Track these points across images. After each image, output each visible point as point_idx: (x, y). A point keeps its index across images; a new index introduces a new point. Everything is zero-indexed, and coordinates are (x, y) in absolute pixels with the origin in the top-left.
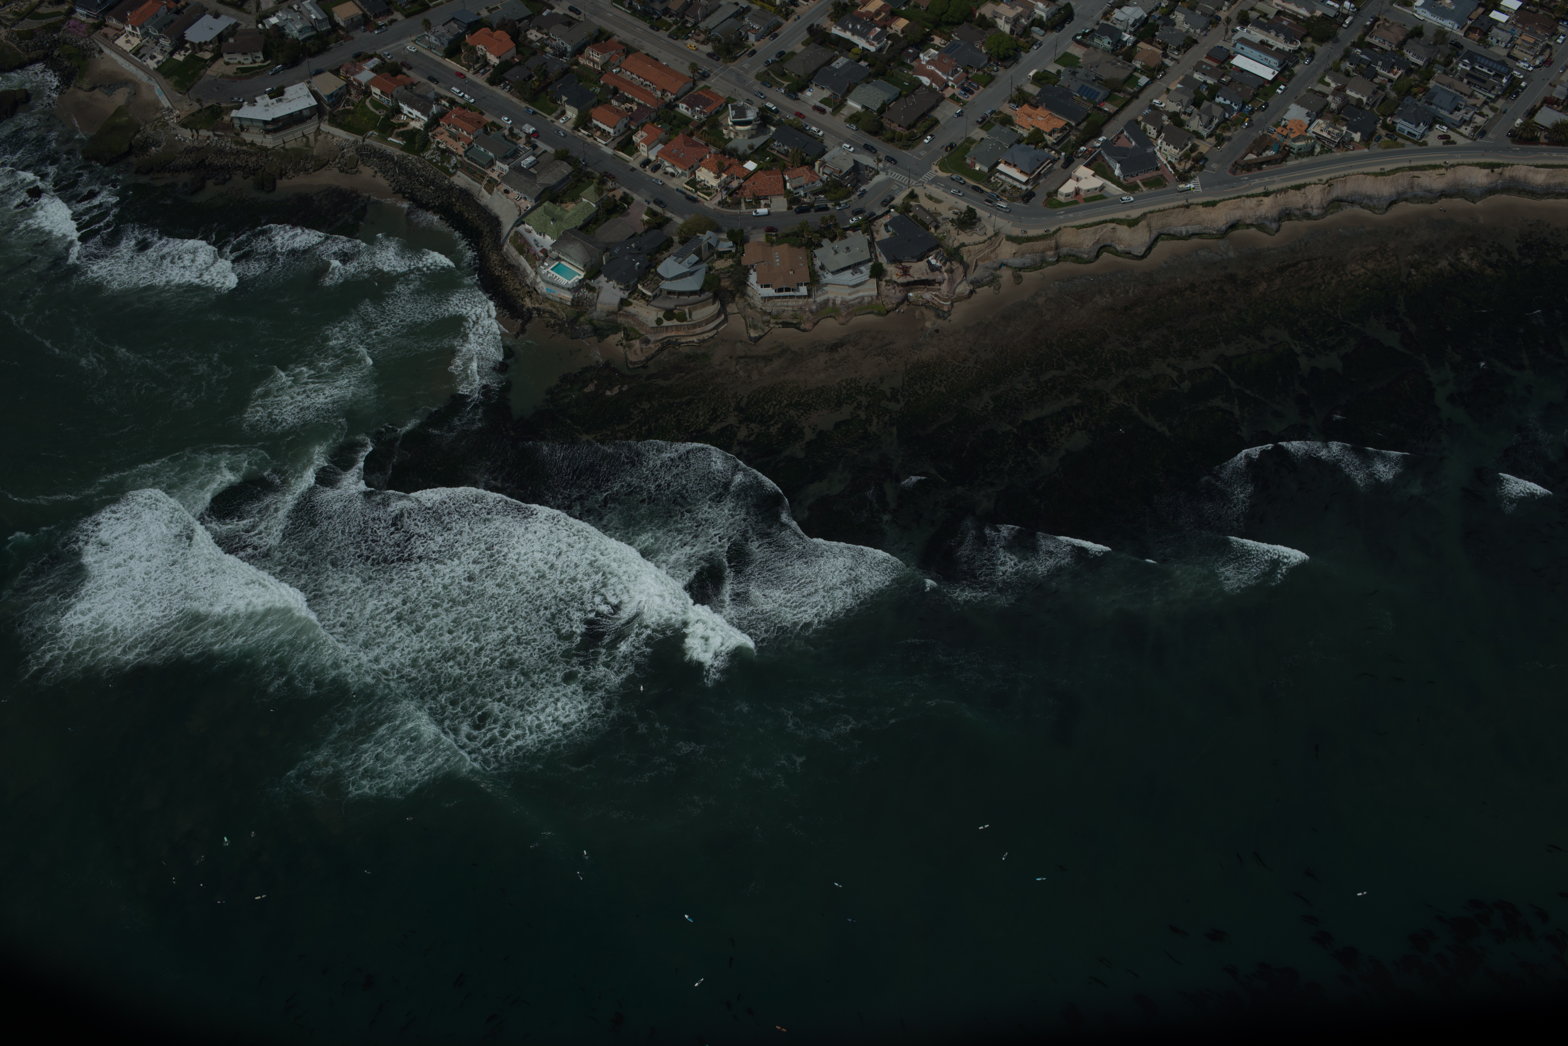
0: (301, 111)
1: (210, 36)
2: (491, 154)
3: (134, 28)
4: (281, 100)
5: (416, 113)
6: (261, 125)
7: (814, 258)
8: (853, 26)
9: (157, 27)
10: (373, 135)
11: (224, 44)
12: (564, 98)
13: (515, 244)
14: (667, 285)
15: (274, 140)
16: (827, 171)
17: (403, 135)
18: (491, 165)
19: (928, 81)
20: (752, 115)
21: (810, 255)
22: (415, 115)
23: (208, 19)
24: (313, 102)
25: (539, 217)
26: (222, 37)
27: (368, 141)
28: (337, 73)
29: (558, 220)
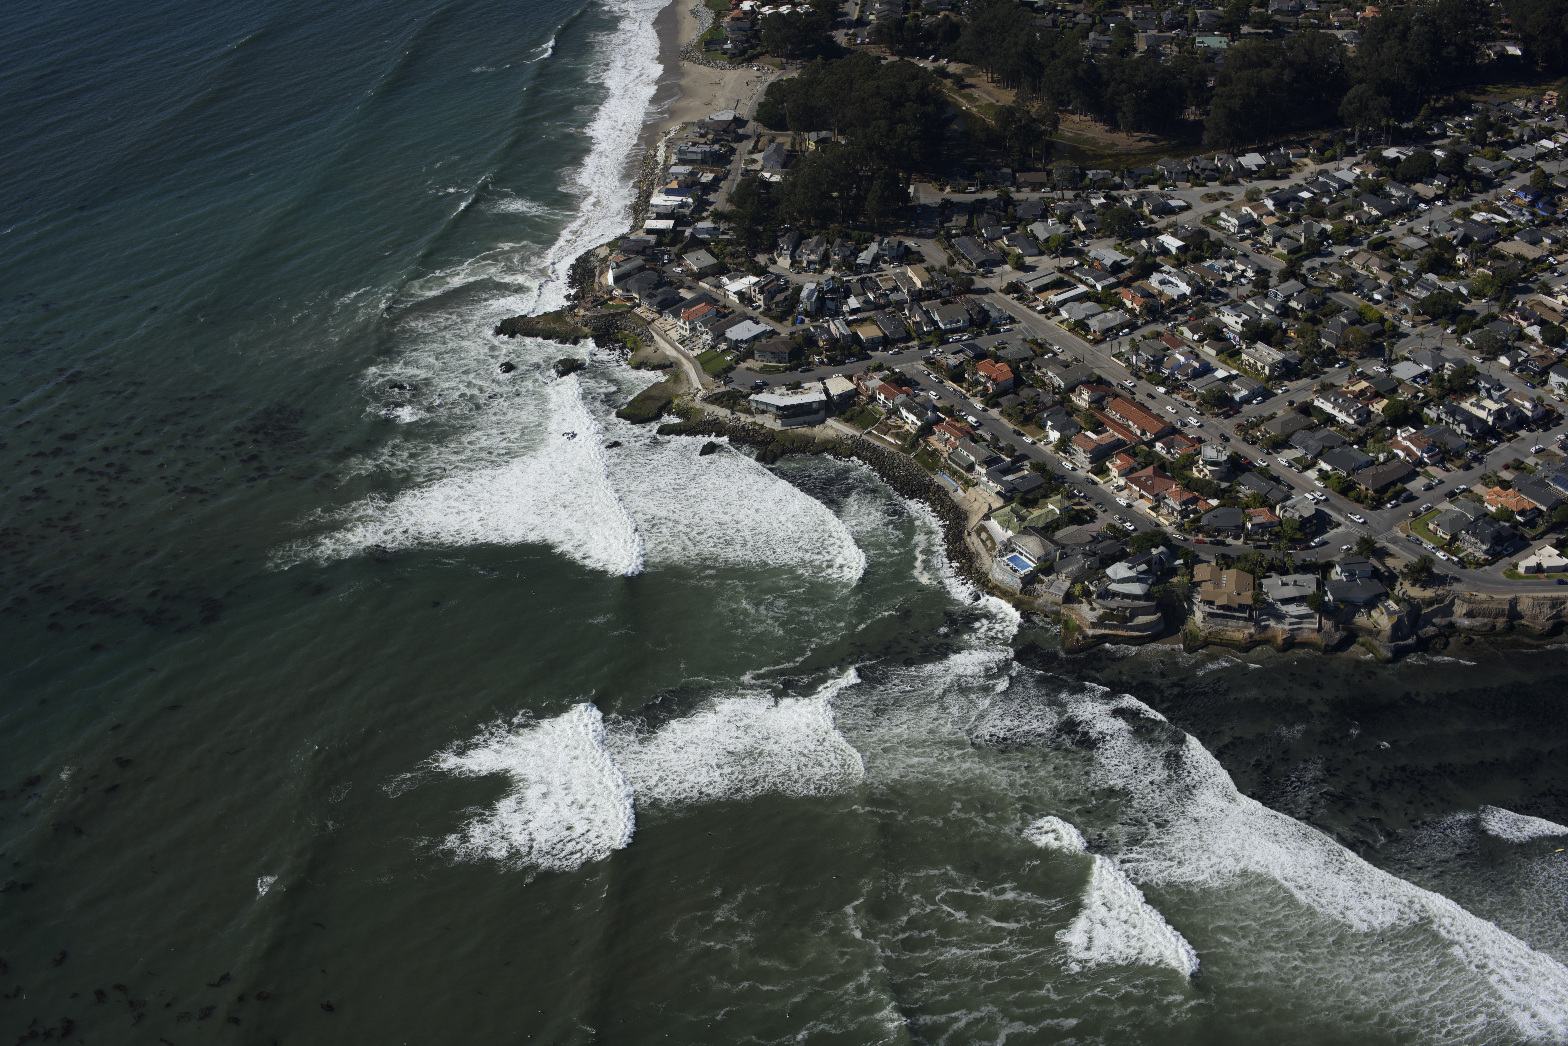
0: (811, 403)
1: (746, 336)
2: (972, 458)
3: (685, 323)
4: (796, 393)
5: (912, 417)
6: (774, 410)
7: (1261, 585)
8: (1336, 400)
9: (704, 324)
10: (870, 432)
11: (757, 344)
12: (1049, 423)
13: (979, 535)
14: (1114, 587)
15: (783, 425)
16: (1287, 515)
17: (897, 436)
18: (970, 468)
19: (1401, 454)
20: (1223, 458)
21: (1257, 582)
22: (911, 421)
23: (749, 323)
24: (823, 397)
25: (1005, 514)
26: (756, 338)
27: (865, 437)
28: (850, 378)
29: (1022, 519)
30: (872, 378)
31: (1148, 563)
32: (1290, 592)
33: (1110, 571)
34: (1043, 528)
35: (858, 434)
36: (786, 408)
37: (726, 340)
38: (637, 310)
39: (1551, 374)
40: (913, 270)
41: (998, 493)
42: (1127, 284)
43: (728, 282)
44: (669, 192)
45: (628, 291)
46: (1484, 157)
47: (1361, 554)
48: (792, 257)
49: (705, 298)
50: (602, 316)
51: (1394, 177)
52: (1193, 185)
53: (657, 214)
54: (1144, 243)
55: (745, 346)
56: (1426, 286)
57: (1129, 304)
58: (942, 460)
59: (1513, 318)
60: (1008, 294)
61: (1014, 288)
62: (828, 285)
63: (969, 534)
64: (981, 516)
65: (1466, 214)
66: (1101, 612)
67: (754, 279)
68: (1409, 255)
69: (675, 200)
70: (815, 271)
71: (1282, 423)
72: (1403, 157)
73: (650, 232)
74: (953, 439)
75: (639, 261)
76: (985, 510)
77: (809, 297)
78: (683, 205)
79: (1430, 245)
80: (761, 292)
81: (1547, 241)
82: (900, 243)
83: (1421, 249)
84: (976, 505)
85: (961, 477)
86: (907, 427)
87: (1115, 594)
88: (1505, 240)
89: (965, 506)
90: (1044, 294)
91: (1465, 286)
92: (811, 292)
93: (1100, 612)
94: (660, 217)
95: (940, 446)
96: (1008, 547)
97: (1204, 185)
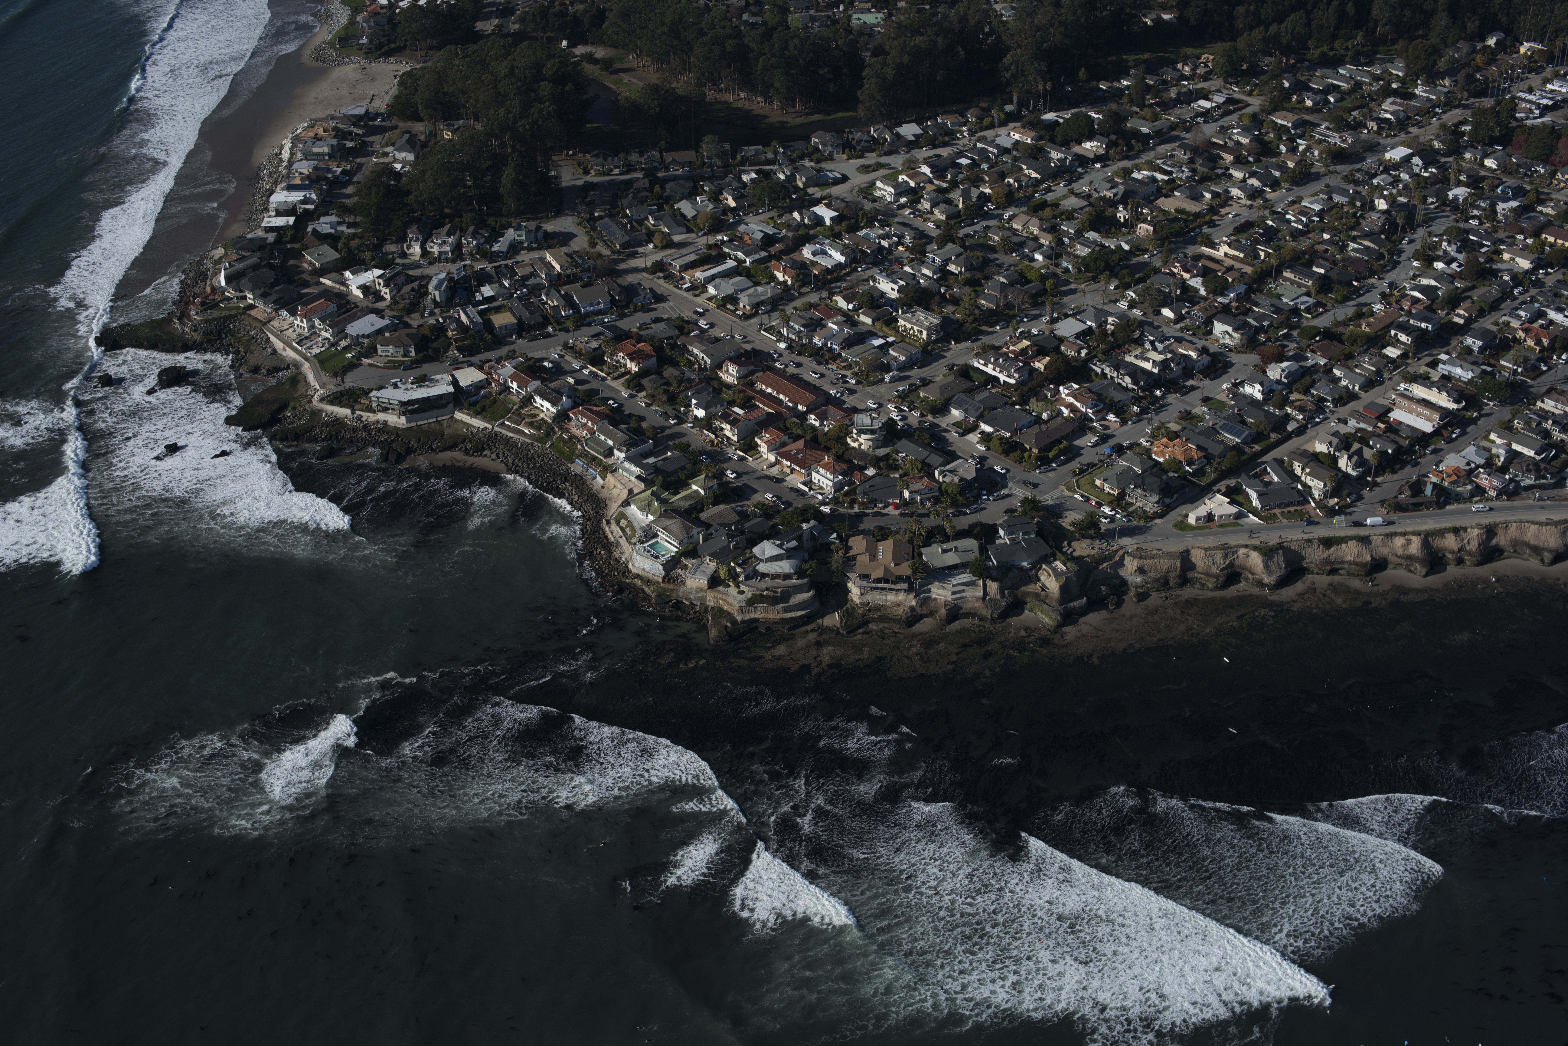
0: (438, 397)
1: (369, 330)
2: (610, 443)
3: (302, 321)
4: (421, 387)
5: (547, 405)
6: (398, 406)
7: (920, 555)
8: (996, 360)
9: (323, 320)
10: (503, 423)
11: (380, 337)
12: (694, 401)
13: (618, 523)
14: (762, 568)
15: (408, 421)
16: (947, 480)
17: (531, 425)
18: (609, 453)
19: (1066, 412)
20: (877, 425)
21: (917, 551)
22: (545, 407)
23: (372, 317)
24: (451, 389)
25: (645, 498)
26: (380, 332)
27: (497, 429)
28: (481, 368)
29: (663, 501)
30: (504, 366)
31: (799, 539)
32: (952, 559)
33: (756, 550)
34: (686, 511)
35: (490, 427)
36: (410, 402)
37: (346, 336)
38: (253, 313)
39: (1216, 323)
40: (552, 255)
41: (639, 477)
42: (778, 257)
43: (351, 277)
44: (291, 188)
45: (241, 291)
46: (1144, 118)
47: (1025, 513)
48: (423, 248)
49: (327, 294)
50: (213, 320)
51: (1052, 141)
52: (849, 159)
53: (277, 210)
54: (796, 215)
55: (366, 341)
56: (1086, 243)
57: (780, 276)
58: (579, 447)
59: (1176, 271)
60: (655, 273)
61: (660, 267)
62: (459, 274)
63: (608, 522)
64: (620, 502)
65: (1127, 172)
66: (750, 595)
67: (378, 272)
68: (1070, 216)
69: (296, 196)
70: (447, 260)
71: (941, 387)
72: (1061, 121)
73: (269, 229)
74: (590, 424)
75: (254, 260)
76: (624, 495)
77: (437, 288)
78: (305, 201)
79: (1090, 204)
80: (387, 285)
81: (1208, 196)
82: (538, 228)
83: (1081, 209)
84: (615, 492)
85: (600, 463)
86: (542, 415)
87: (763, 575)
88: (1166, 196)
89: (604, 494)
90: (690, 271)
91: (1126, 242)
92: (441, 282)
93: (748, 594)
94: (279, 214)
95: (578, 432)
96: (649, 534)
97: (861, 157)
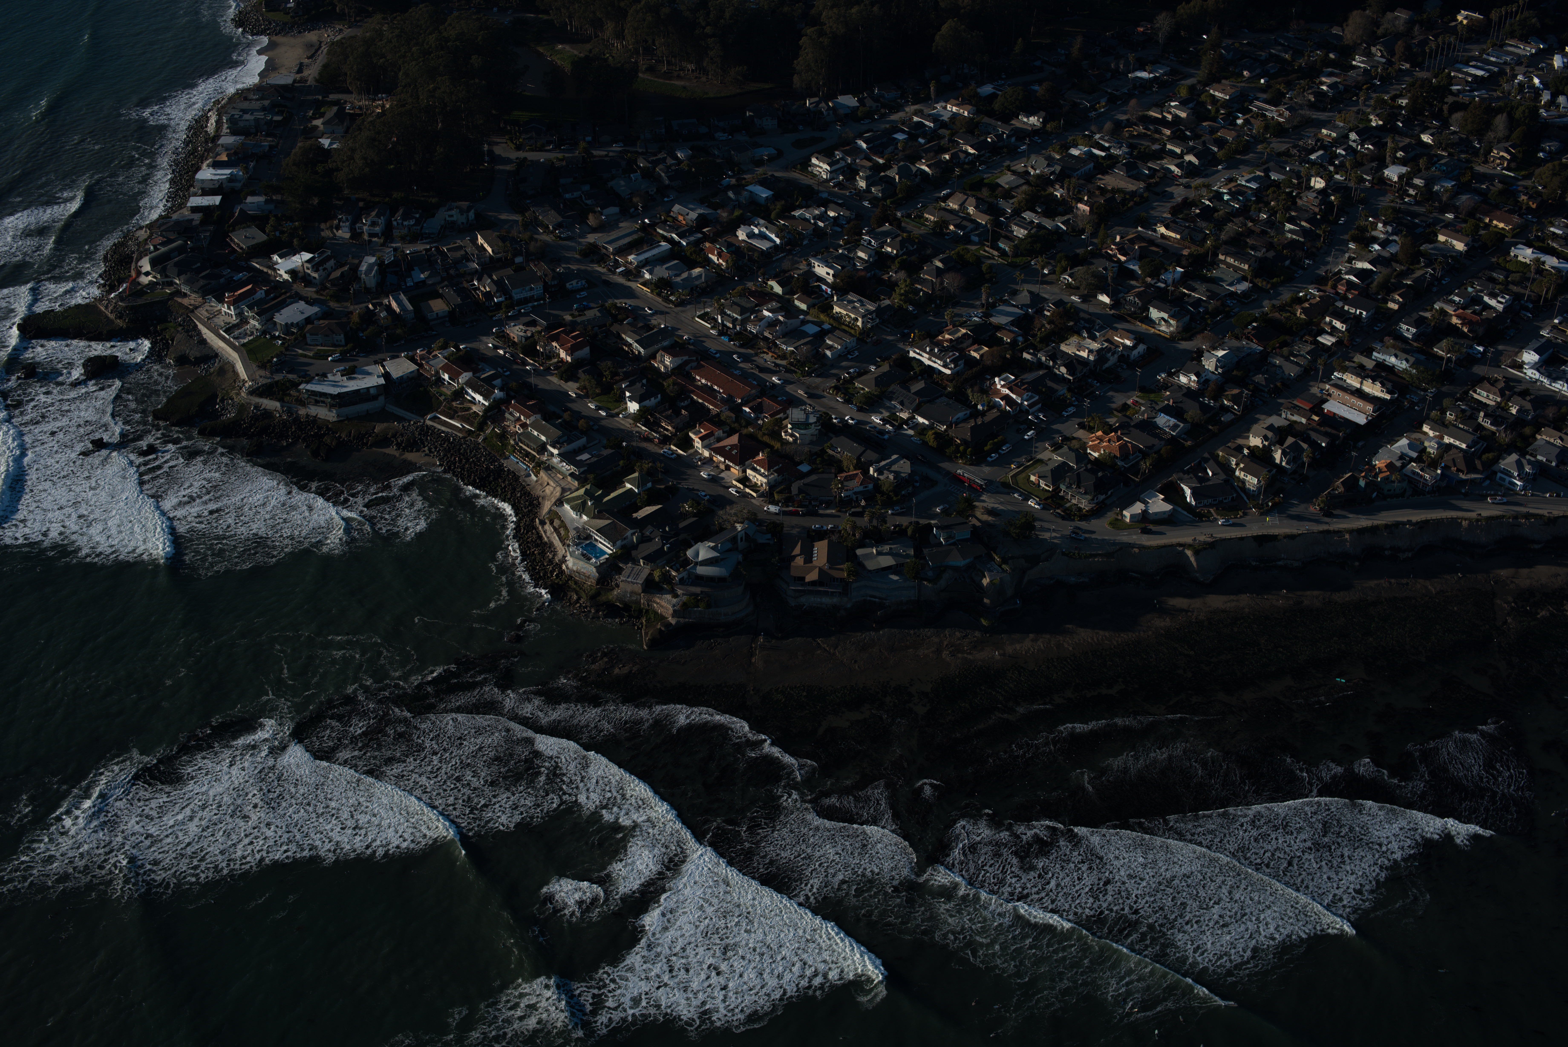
0: (368, 389)
1: (298, 319)
2: (543, 438)
3: (229, 308)
4: (352, 379)
5: (478, 398)
6: (327, 399)
7: (855, 556)
8: (932, 350)
9: (251, 307)
10: (435, 417)
11: (309, 327)
12: (628, 394)
13: (552, 523)
14: (696, 570)
15: (338, 415)
16: (882, 477)
17: (463, 419)
18: (542, 448)
19: (1001, 403)
20: (812, 419)
21: (853, 552)
22: (478, 400)
23: (302, 304)
24: (382, 381)
25: (578, 497)
26: (308, 320)
28: (412, 359)
29: (596, 500)
30: (435, 357)
31: (733, 540)
32: (886, 561)
33: (691, 553)
34: (619, 511)
36: (340, 395)
37: (275, 325)
38: (180, 299)
40: (483, 237)
41: (572, 475)
42: (712, 239)
43: (280, 261)
44: (216, 165)
45: (167, 276)
46: (1081, 90)
47: (960, 513)
48: (352, 229)
49: (257, 279)
50: (139, 306)
51: (989, 114)
52: (784, 133)
53: (203, 189)
54: (731, 194)
55: (296, 330)
56: (1023, 224)
57: (714, 258)
58: (512, 442)
59: (1112, 253)
60: (586, 256)
61: (592, 250)
62: (390, 258)
63: (542, 522)
64: (553, 500)
65: (1064, 149)
67: (307, 256)
68: (1007, 194)
69: (224, 174)
71: (876, 378)
72: (999, 93)
73: (195, 209)
74: (523, 418)
75: (180, 242)
76: (558, 493)
77: (368, 272)
78: (232, 179)
79: (1027, 182)
80: (316, 269)
82: (470, 208)
84: (548, 490)
85: (533, 459)
86: (475, 409)
87: (699, 578)
88: (1104, 174)
89: (538, 492)
90: (624, 255)
91: (1064, 223)
92: (371, 266)
93: (683, 598)
94: (205, 193)
95: (510, 427)
96: (582, 534)
97: (796, 131)
